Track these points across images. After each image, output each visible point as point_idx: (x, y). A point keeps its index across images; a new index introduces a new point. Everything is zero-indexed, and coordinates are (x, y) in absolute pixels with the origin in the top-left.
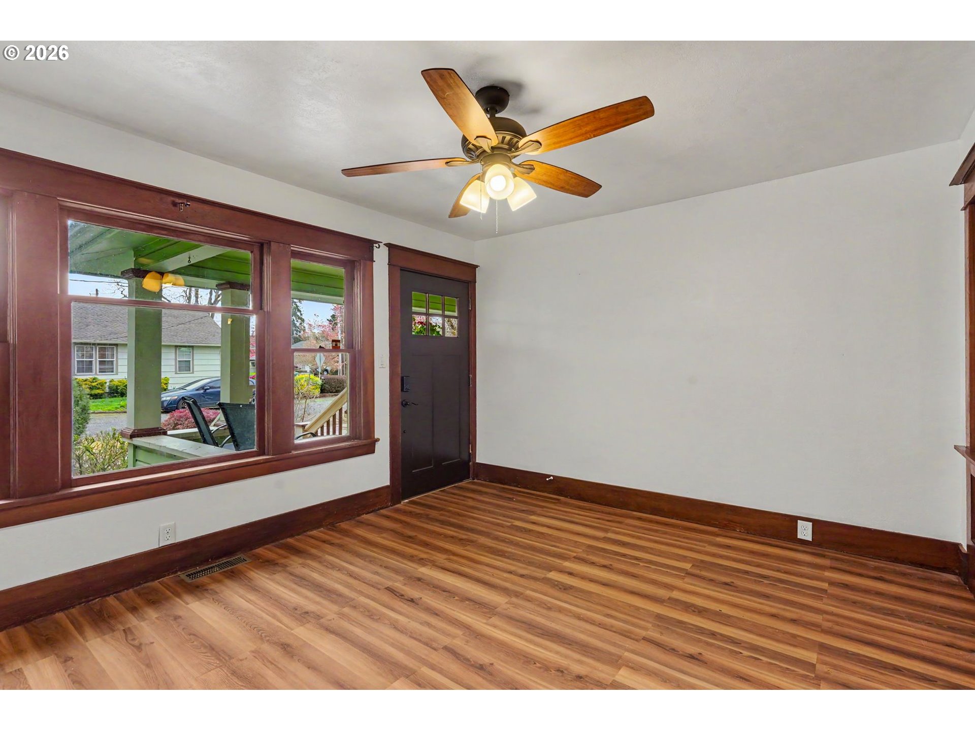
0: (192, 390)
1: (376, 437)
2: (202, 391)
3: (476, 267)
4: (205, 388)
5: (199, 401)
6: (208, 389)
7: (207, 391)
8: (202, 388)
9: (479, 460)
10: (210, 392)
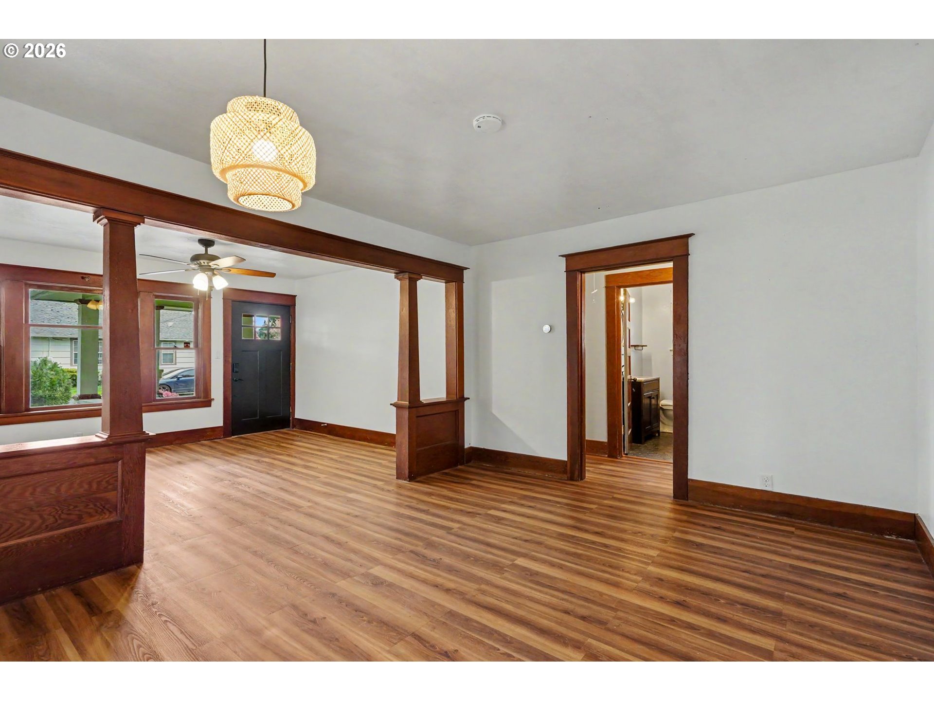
0: (167, 379)
1: (212, 398)
2: (176, 379)
3: (295, 296)
4: (179, 376)
5: (173, 387)
6: (181, 378)
7: (180, 379)
8: (175, 377)
9: (296, 416)
10: (183, 380)
